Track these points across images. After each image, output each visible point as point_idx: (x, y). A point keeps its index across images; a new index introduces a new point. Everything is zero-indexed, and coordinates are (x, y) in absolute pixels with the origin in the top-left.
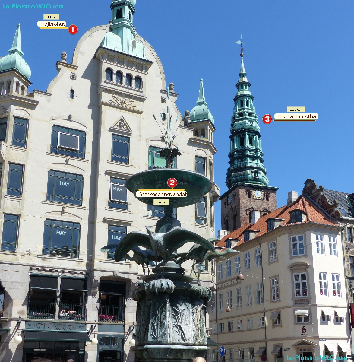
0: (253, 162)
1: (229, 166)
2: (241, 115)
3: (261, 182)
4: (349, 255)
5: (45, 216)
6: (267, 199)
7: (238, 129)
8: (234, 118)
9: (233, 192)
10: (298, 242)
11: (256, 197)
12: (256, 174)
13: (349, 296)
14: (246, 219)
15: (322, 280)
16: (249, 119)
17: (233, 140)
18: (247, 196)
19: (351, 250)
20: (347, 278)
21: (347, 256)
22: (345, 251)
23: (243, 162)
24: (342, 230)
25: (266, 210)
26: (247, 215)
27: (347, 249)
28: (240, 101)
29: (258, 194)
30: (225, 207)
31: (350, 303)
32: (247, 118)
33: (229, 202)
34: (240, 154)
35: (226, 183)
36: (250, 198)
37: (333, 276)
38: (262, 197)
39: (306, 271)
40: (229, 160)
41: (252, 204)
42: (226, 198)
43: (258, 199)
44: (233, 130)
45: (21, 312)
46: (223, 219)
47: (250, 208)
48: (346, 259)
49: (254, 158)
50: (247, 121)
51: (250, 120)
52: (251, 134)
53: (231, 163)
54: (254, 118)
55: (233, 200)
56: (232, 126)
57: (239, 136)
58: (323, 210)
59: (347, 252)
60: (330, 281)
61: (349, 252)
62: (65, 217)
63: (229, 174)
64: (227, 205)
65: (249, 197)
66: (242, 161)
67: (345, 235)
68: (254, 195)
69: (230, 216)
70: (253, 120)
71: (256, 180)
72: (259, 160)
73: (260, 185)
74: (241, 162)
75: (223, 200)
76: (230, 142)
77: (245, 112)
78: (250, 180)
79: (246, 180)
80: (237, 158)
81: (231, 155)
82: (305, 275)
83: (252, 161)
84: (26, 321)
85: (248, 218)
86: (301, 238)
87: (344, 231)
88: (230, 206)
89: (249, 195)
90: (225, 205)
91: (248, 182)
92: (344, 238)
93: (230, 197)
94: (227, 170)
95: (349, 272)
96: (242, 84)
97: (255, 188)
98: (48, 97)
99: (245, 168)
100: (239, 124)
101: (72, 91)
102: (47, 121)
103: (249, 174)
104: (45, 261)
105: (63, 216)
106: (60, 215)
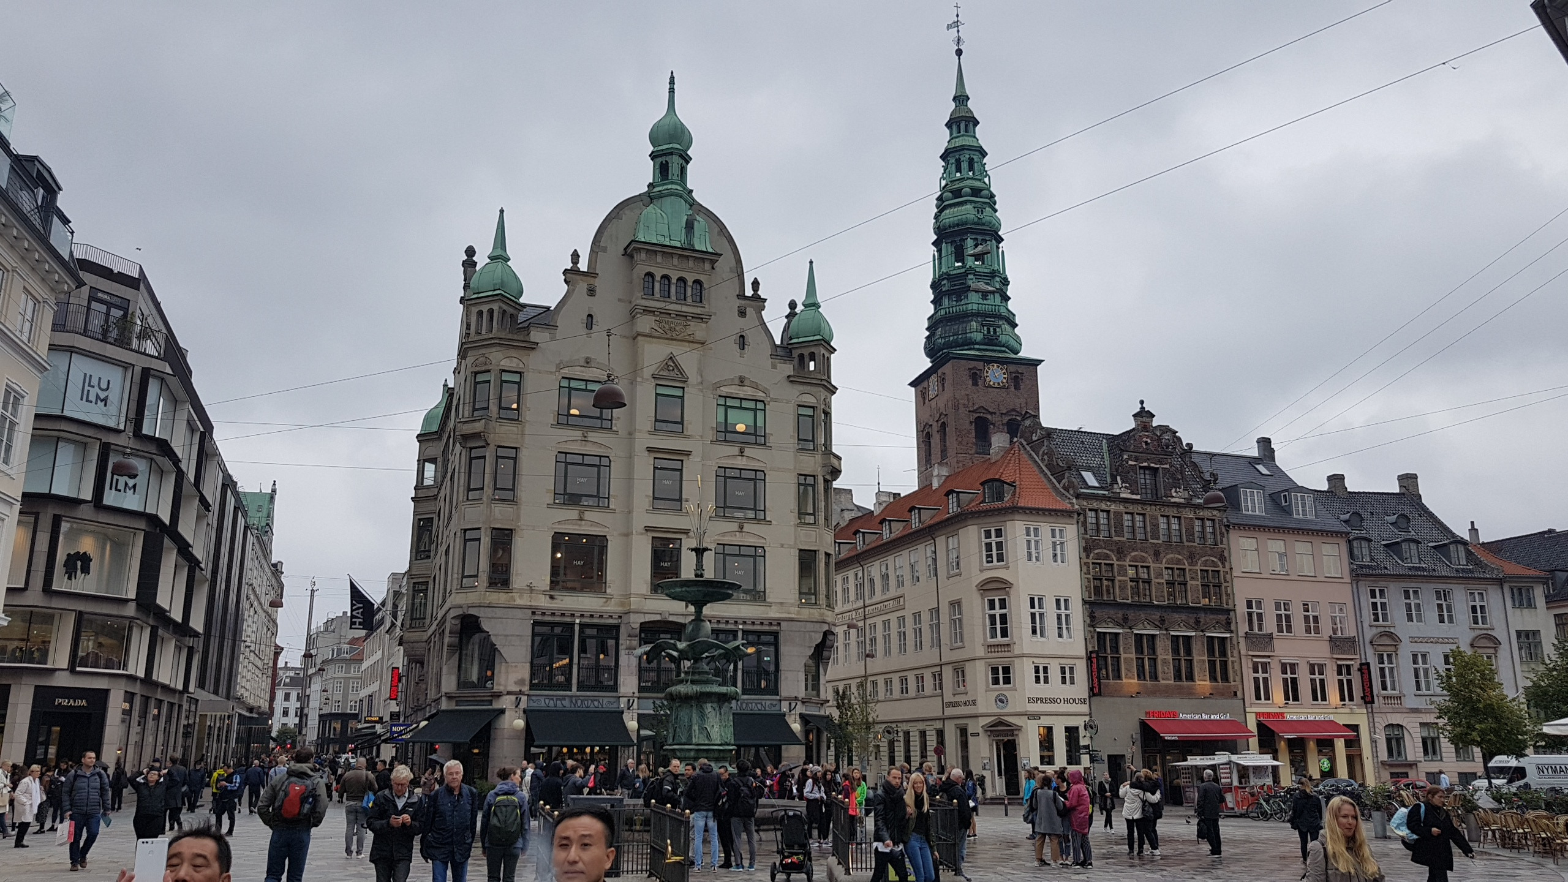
0: (985, 302)
1: (931, 310)
2: (957, 193)
3: (1003, 346)
4: (1090, 561)
5: (553, 528)
6: (1017, 387)
7: (950, 226)
8: (940, 199)
9: (940, 371)
10: (994, 540)
11: (991, 383)
12: (991, 329)
13: (1089, 637)
14: (969, 432)
15: (1037, 610)
16: (976, 202)
17: (939, 251)
18: (970, 382)
19: (1096, 551)
20: (1085, 602)
21: (1086, 564)
22: (1084, 555)
23: (963, 302)
24: (1079, 514)
25: (1014, 410)
26: (971, 422)
27: (1087, 550)
28: (953, 161)
29: (996, 375)
30: (924, 403)
31: (1090, 649)
32: (971, 202)
33: (932, 394)
34: (955, 285)
35: (925, 348)
36: (977, 385)
37: (1058, 601)
38: (1005, 381)
39: (1008, 594)
40: (932, 297)
41: (982, 399)
42: (925, 384)
43: (996, 385)
44: (939, 227)
45: (521, 682)
46: (919, 431)
47: (977, 409)
48: (1085, 569)
50: (969, 207)
51: (976, 205)
52: (980, 238)
53: (936, 302)
54: (988, 201)
55: (941, 388)
56: (936, 217)
57: (951, 243)
58: (1049, 473)
59: (1088, 557)
60: (1050, 610)
61: (1092, 555)
62: (585, 529)
63: (932, 329)
64: (927, 401)
65: (975, 384)
66: (959, 300)
67: (1084, 524)
68: (988, 379)
69: (935, 424)
70: (985, 206)
71: (991, 341)
72: (997, 296)
73: (1000, 355)
74: (957, 301)
75: (920, 388)
76: (934, 256)
77: (966, 187)
78: (977, 344)
79: (968, 343)
80: (949, 293)
81: (934, 286)
82: (1005, 599)
83: (981, 301)
84: (528, 695)
85: (973, 431)
86: (999, 533)
87: (1081, 517)
88: (933, 403)
90: (924, 399)
91: (974, 349)
92: (1082, 530)
93: (933, 378)
94: (929, 319)
95: (1090, 593)
96: (960, 122)
97: (989, 361)
98: (553, 331)
99: (965, 317)
100: (952, 215)
101: (590, 316)
102: (551, 373)
103: (975, 331)
104: (555, 601)
105: (580, 525)
106: (576, 524)
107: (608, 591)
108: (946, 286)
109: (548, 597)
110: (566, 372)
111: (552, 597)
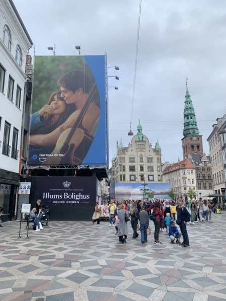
2: (187, 109)
5: (129, 174)
8: (184, 110)
9: (185, 138)
13: (197, 184)
14: (191, 148)
15: (189, 181)
19: (198, 173)
20: (196, 179)
25: (198, 144)
28: (186, 103)
35: (183, 134)
37: (192, 179)
38: (196, 139)
42: (183, 140)
44: (184, 114)
46: (183, 148)
47: (192, 144)
48: (196, 175)
49: (192, 125)
50: (189, 111)
52: (191, 116)
53: (185, 127)
54: (193, 109)
57: (187, 117)
58: (191, 163)
63: (184, 131)
68: (193, 139)
71: (194, 133)
73: (196, 135)
74: (188, 127)
76: (184, 119)
77: (189, 107)
79: (190, 133)
82: (185, 179)
86: (184, 171)
88: (185, 143)
89: (191, 139)
92: (196, 170)
96: (187, 96)
99: (189, 129)
100: (186, 112)
101: (132, 150)
102: (128, 157)
103: (191, 131)
106: (132, 173)
108: (186, 124)
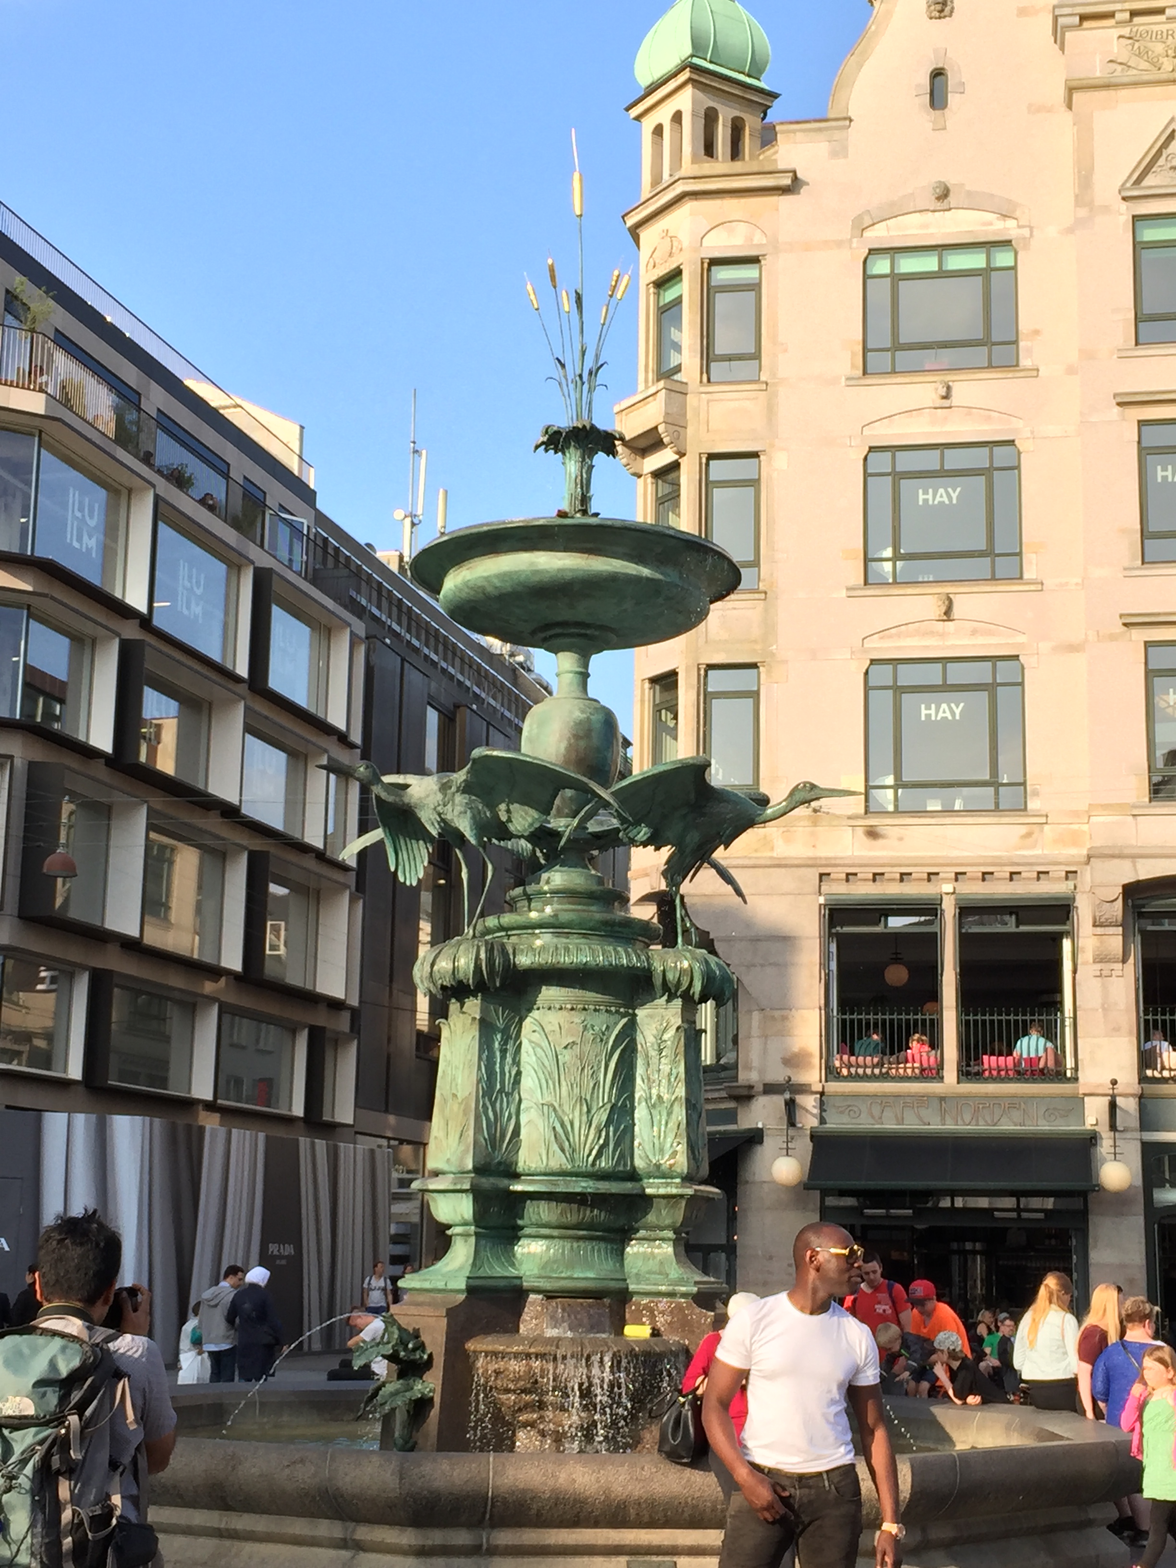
5: (864, 650)
62: (959, 642)
98: (837, 135)
101: (938, 74)
102: (839, 244)
104: (880, 842)
105: (943, 635)
106: (932, 633)
107: (1033, 804)
109: (860, 832)
110: (880, 235)
111: (872, 834)
